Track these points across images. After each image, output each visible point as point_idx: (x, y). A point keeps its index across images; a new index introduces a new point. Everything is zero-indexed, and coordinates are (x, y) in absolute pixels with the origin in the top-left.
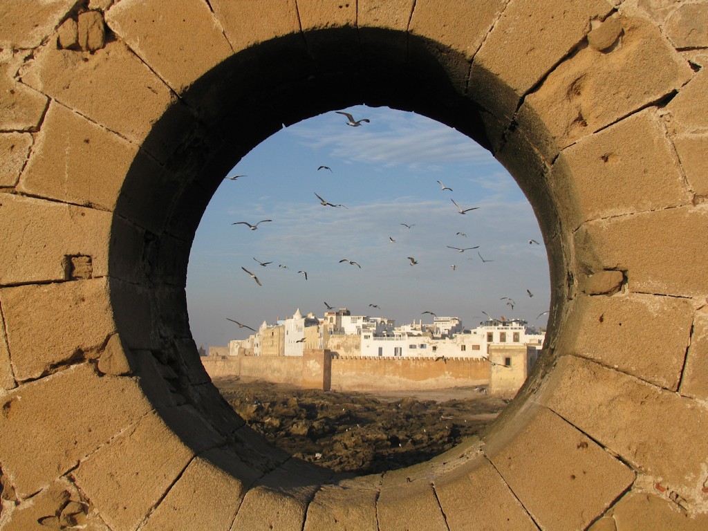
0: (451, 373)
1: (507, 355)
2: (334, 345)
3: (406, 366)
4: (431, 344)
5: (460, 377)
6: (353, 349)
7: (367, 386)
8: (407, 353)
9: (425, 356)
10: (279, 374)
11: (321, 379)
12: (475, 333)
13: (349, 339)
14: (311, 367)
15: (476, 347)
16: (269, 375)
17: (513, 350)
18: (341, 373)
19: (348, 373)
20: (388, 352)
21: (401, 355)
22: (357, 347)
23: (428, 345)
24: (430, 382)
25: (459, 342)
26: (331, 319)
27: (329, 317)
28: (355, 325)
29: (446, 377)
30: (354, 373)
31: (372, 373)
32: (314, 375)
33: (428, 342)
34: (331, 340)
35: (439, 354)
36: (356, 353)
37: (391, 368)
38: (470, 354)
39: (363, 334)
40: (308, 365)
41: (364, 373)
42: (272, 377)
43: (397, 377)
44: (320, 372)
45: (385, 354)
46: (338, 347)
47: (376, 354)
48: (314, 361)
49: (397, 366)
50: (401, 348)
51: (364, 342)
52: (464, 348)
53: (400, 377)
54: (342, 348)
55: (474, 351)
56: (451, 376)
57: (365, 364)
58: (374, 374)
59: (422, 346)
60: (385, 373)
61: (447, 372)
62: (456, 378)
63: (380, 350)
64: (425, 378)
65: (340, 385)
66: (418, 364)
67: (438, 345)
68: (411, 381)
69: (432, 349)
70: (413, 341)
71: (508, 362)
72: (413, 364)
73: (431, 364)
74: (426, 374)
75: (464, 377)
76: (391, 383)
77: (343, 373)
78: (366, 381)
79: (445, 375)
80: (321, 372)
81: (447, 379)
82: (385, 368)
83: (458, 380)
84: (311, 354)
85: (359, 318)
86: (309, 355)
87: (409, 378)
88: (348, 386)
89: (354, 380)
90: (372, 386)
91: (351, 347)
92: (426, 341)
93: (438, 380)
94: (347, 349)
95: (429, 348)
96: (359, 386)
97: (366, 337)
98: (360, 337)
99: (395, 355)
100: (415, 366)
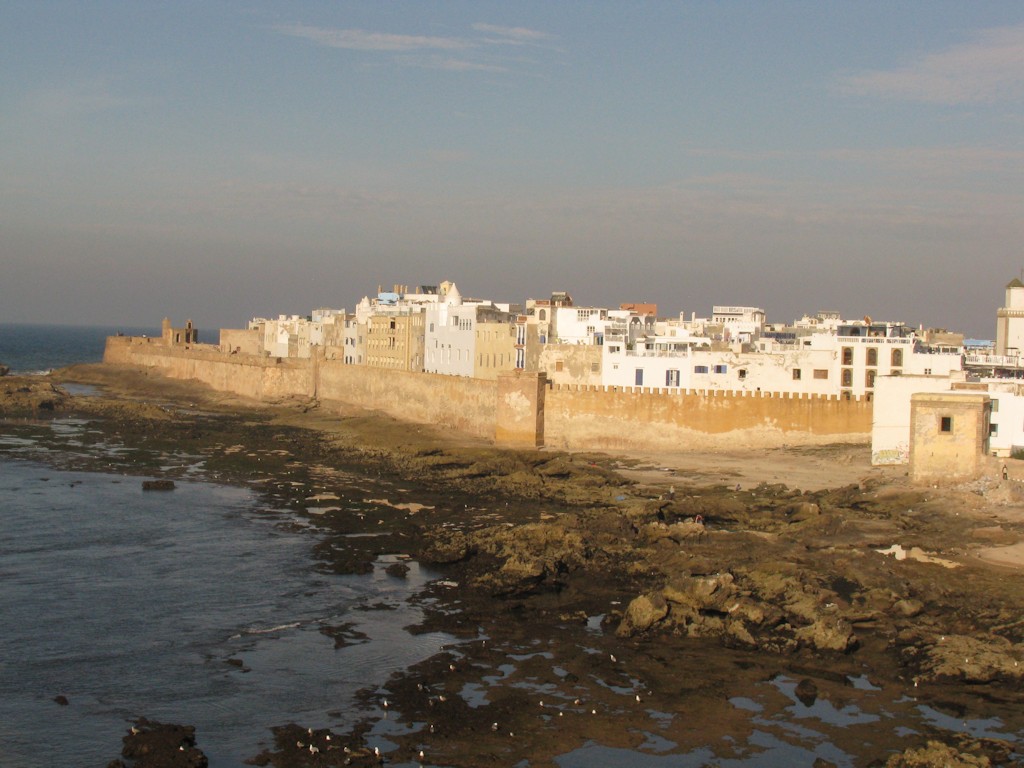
0: (775, 421)
1: (946, 412)
2: (549, 362)
3: (690, 408)
4: (735, 365)
5: (792, 429)
6: (588, 372)
7: (616, 440)
8: (689, 381)
9: (725, 387)
10: (420, 406)
11: (531, 427)
12: (808, 343)
13: (579, 353)
14: (512, 404)
15: (822, 374)
16: (395, 405)
17: (957, 403)
18: (567, 416)
19: (581, 417)
20: (654, 380)
21: (678, 384)
22: (596, 368)
23: (729, 367)
24: (736, 437)
25: (788, 363)
26: (542, 313)
27: (537, 310)
28: (584, 325)
29: (767, 428)
30: (591, 416)
31: (626, 416)
32: (518, 418)
33: (730, 362)
34: (544, 353)
35: (749, 385)
36: (593, 380)
37: (662, 409)
38: (808, 386)
39: (607, 344)
40: (507, 401)
41: (611, 417)
42: (401, 410)
43: (673, 426)
44: (530, 414)
45: (647, 382)
46: (559, 366)
47: (631, 382)
48: (519, 393)
49: (674, 406)
50: (678, 372)
51: (607, 359)
52: (797, 374)
53: (679, 426)
54: (566, 369)
55: (817, 380)
56: (776, 425)
57: (612, 400)
58: (630, 419)
59: (719, 369)
60: (650, 418)
61: (767, 419)
62: (785, 430)
63: (639, 374)
64: (728, 428)
65: (564, 438)
66: (713, 403)
67: (748, 368)
68: (700, 433)
69: (737, 375)
70: (703, 359)
71: (946, 424)
72: (703, 402)
73: (738, 403)
74: (728, 421)
75: (799, 429)
76: (663, 435)
77: (571, 416)
78: (613, 431)
79: (764, 423)
80: (532, 414)
81: (768, 432)
82: (650, 410)
83: (789, 433)
84: (513, 380)
85: (592, 313)
86: (509, 382)
87: (695, 427)
88: (580, 440)
89: (592, 429)
90: (626, 441)
91: (583, 366)
92: (726, 359)
93: (749, 433)
94: (576, 371)
95: (732, 373)
96: (600, 440)
97: (613, 349)
98: (600, 350)
99: (667, 384)
100: (709, 407)
